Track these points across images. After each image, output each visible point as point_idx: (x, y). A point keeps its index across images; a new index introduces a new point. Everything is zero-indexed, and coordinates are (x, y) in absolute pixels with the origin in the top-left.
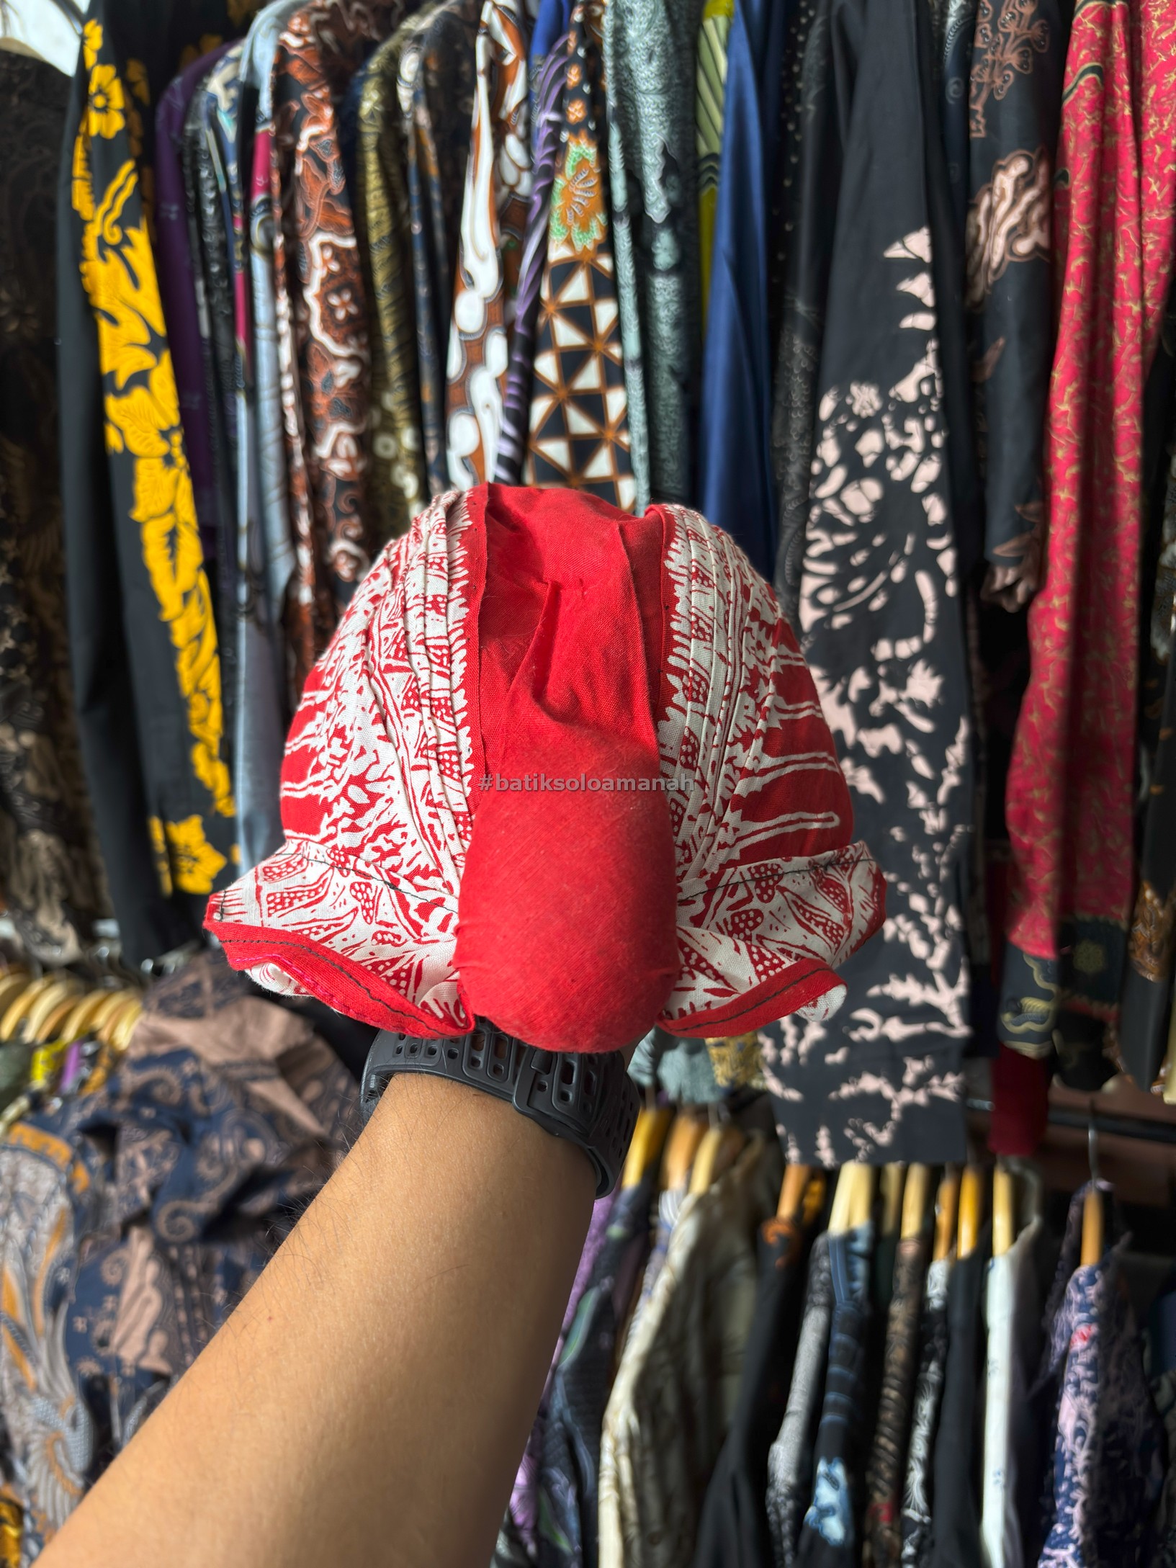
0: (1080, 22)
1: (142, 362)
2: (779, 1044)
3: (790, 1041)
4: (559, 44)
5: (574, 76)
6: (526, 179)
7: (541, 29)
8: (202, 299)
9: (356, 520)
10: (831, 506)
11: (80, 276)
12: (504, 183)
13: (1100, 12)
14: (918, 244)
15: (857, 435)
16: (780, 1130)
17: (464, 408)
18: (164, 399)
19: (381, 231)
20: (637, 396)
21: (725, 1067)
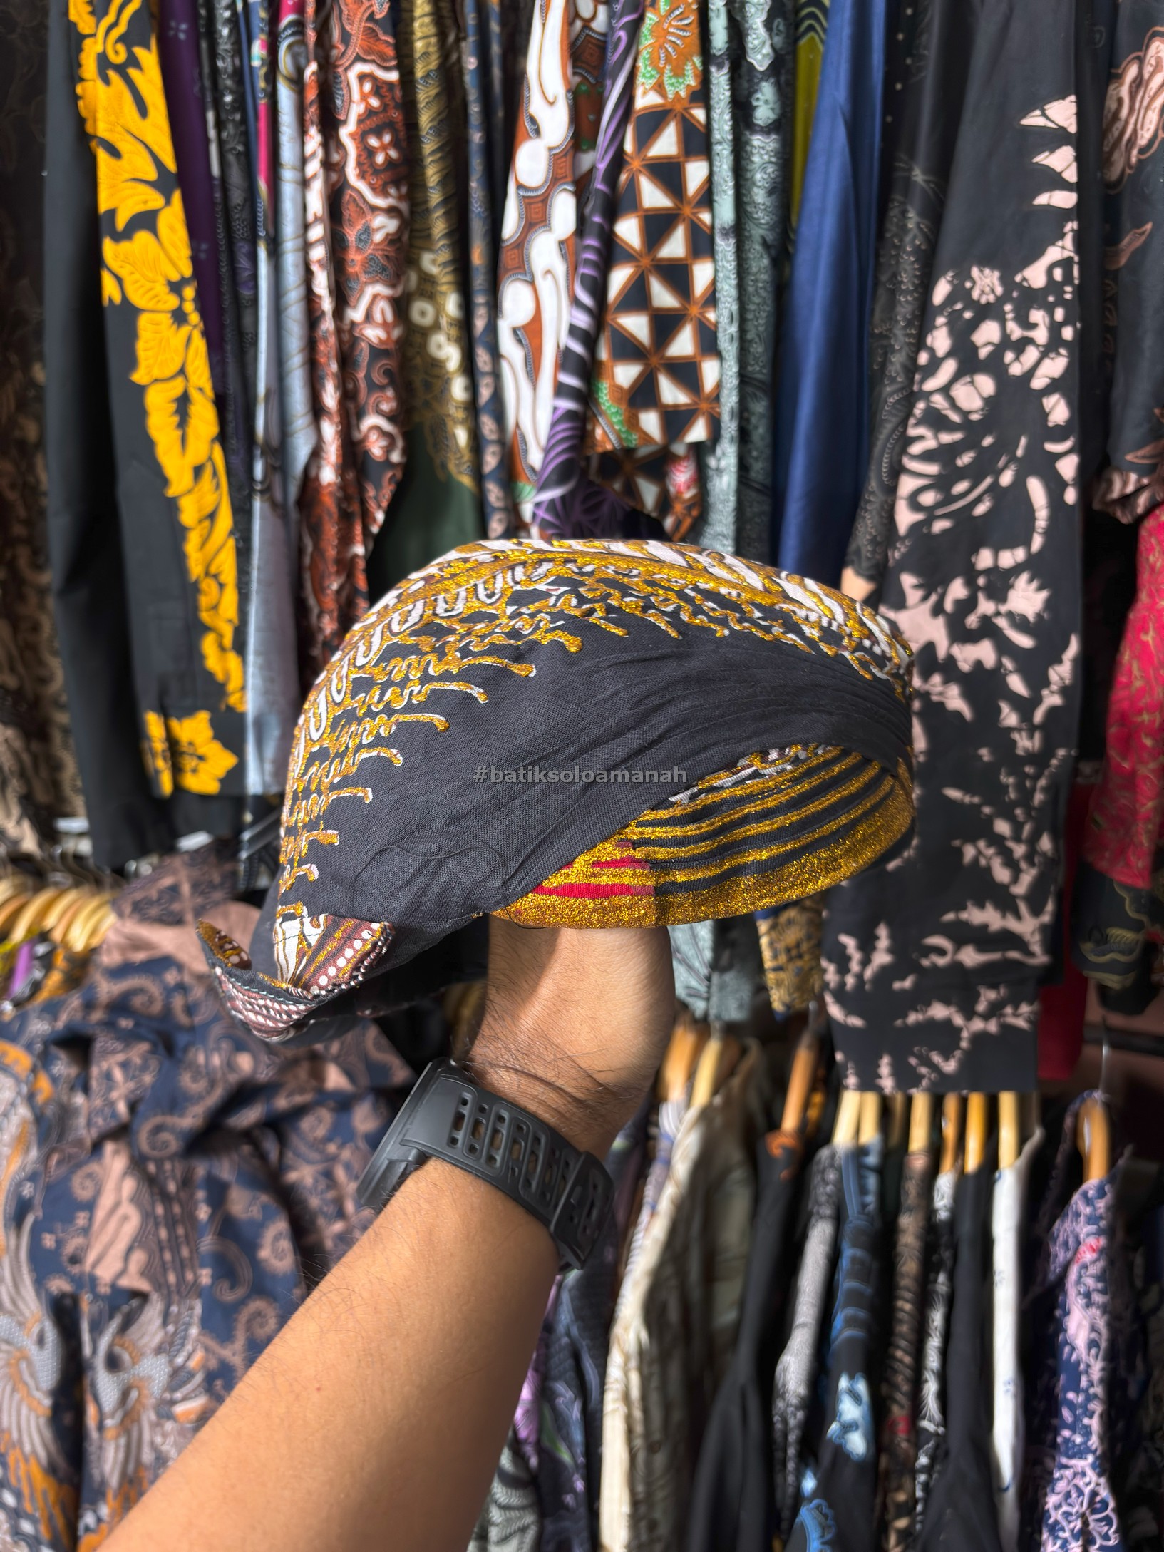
1: (145, 202)
2: (843, 969)
3: (855, 966)
6: (603, 13)
8: (212, 133)
9: (390, 393)
10: (939, 401)
11: (75, 98)
12: (577, 15)
14: (1063, 113)
15: (974, 325)
16: (839, 1057)
17: (520, 273)
18: (174, 245)
19: (428, 64)
20: (730, 268)
21: (782, 992)
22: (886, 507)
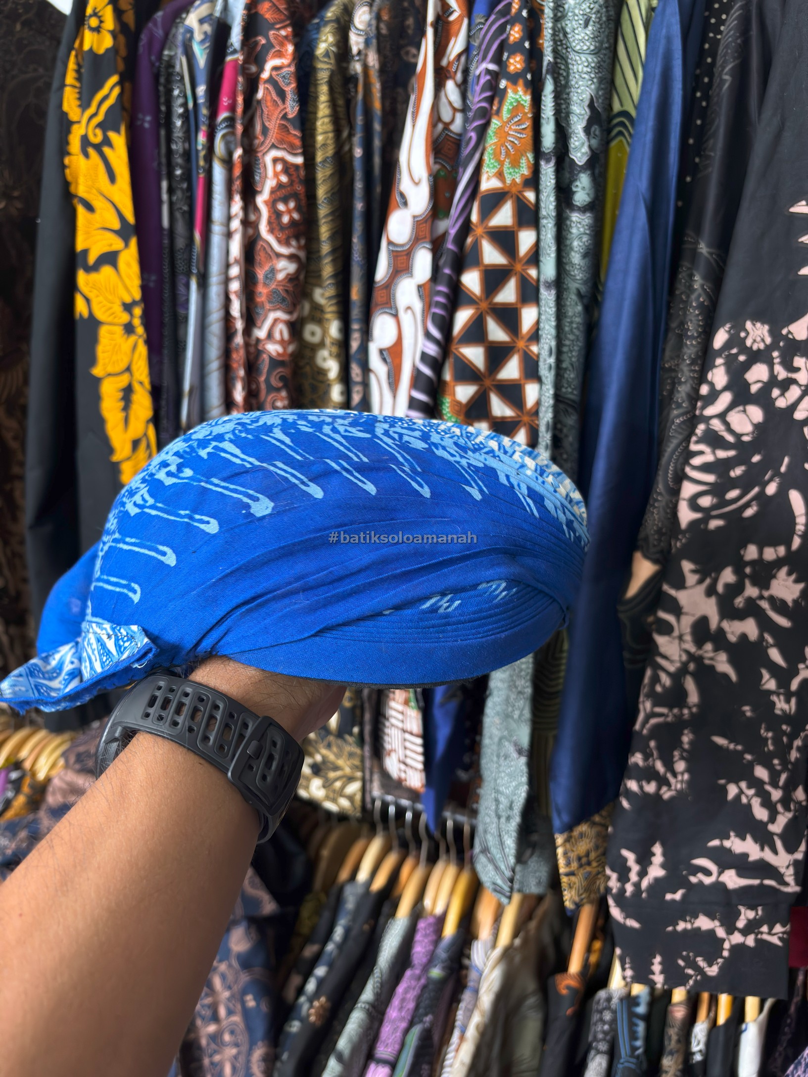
1: (111, 245)
2: (624, 877)
3: (634, 877)
4: (500, 6)
5: (515, 33)
6: (459, 117)
8: (165, 197)
9: (284, 394)
10: (716, 424)
11: (63, 167)
12: (439, 119)
15: (747, 366)
17: (387, 308)
18: (129, 277)
19: (327, 152)
20: (551, 312)
21: (573, 892)
22: (671, 505)
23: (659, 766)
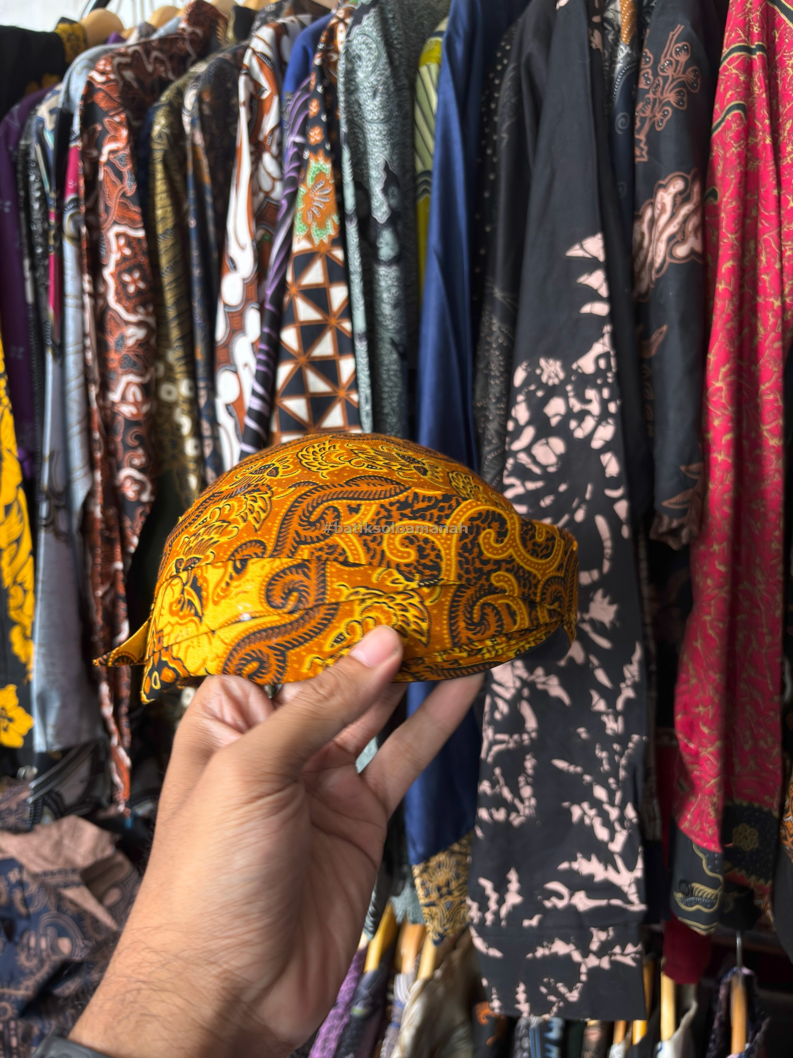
0: (726, 69)
2: (483, 907)
3: (493, 905)
4: (305, 84)
5: (314, 108)
6: (279, 186)
7: (291, 71)
8: (28, 274)
9: (140, 451)
10: (523, 458)
12: (260, 189)
13: (742, 61)
14: (594, 246)
15: (545, 401)
16: (485, 982)
17: (229, 366)
19: (166, 225)
20: (365, 363)
21: (436, 923)
23: (507, 793)
